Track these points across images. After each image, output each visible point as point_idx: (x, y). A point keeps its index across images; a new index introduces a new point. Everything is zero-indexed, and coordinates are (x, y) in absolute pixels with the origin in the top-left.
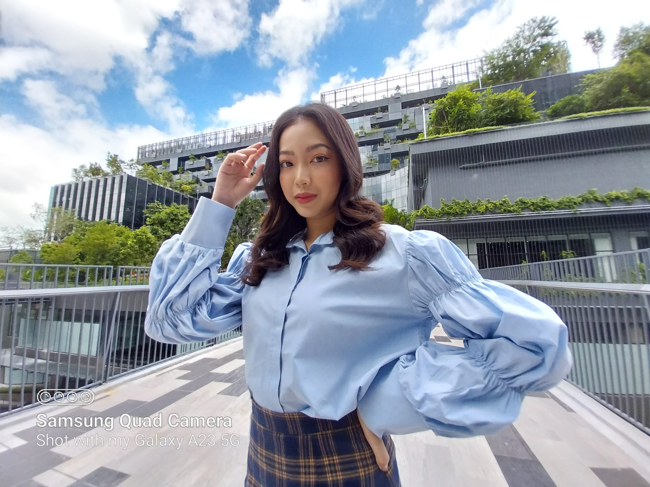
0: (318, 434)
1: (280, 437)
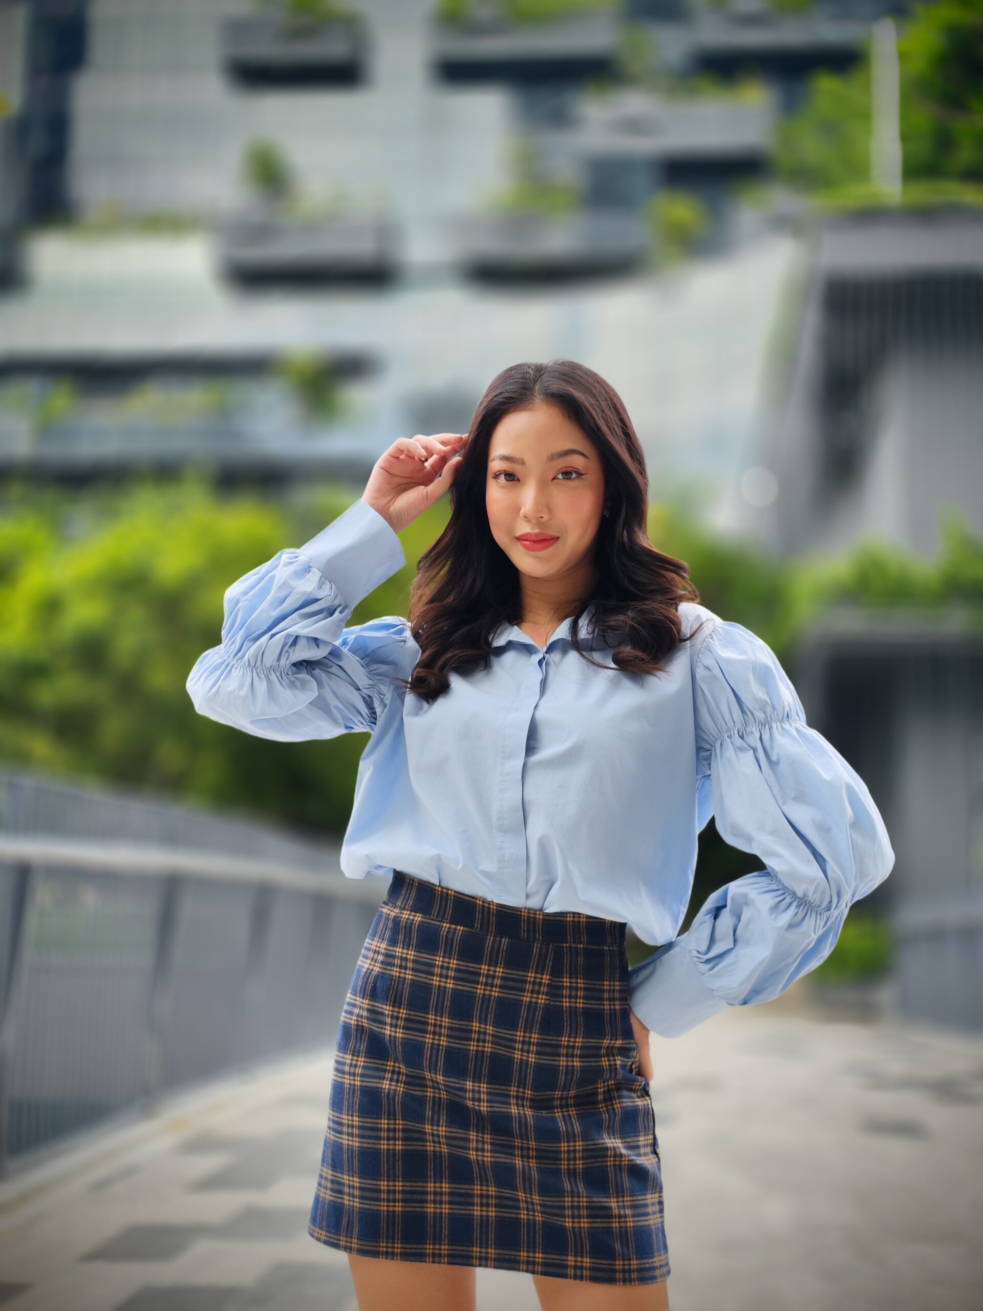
1: (500, 941)
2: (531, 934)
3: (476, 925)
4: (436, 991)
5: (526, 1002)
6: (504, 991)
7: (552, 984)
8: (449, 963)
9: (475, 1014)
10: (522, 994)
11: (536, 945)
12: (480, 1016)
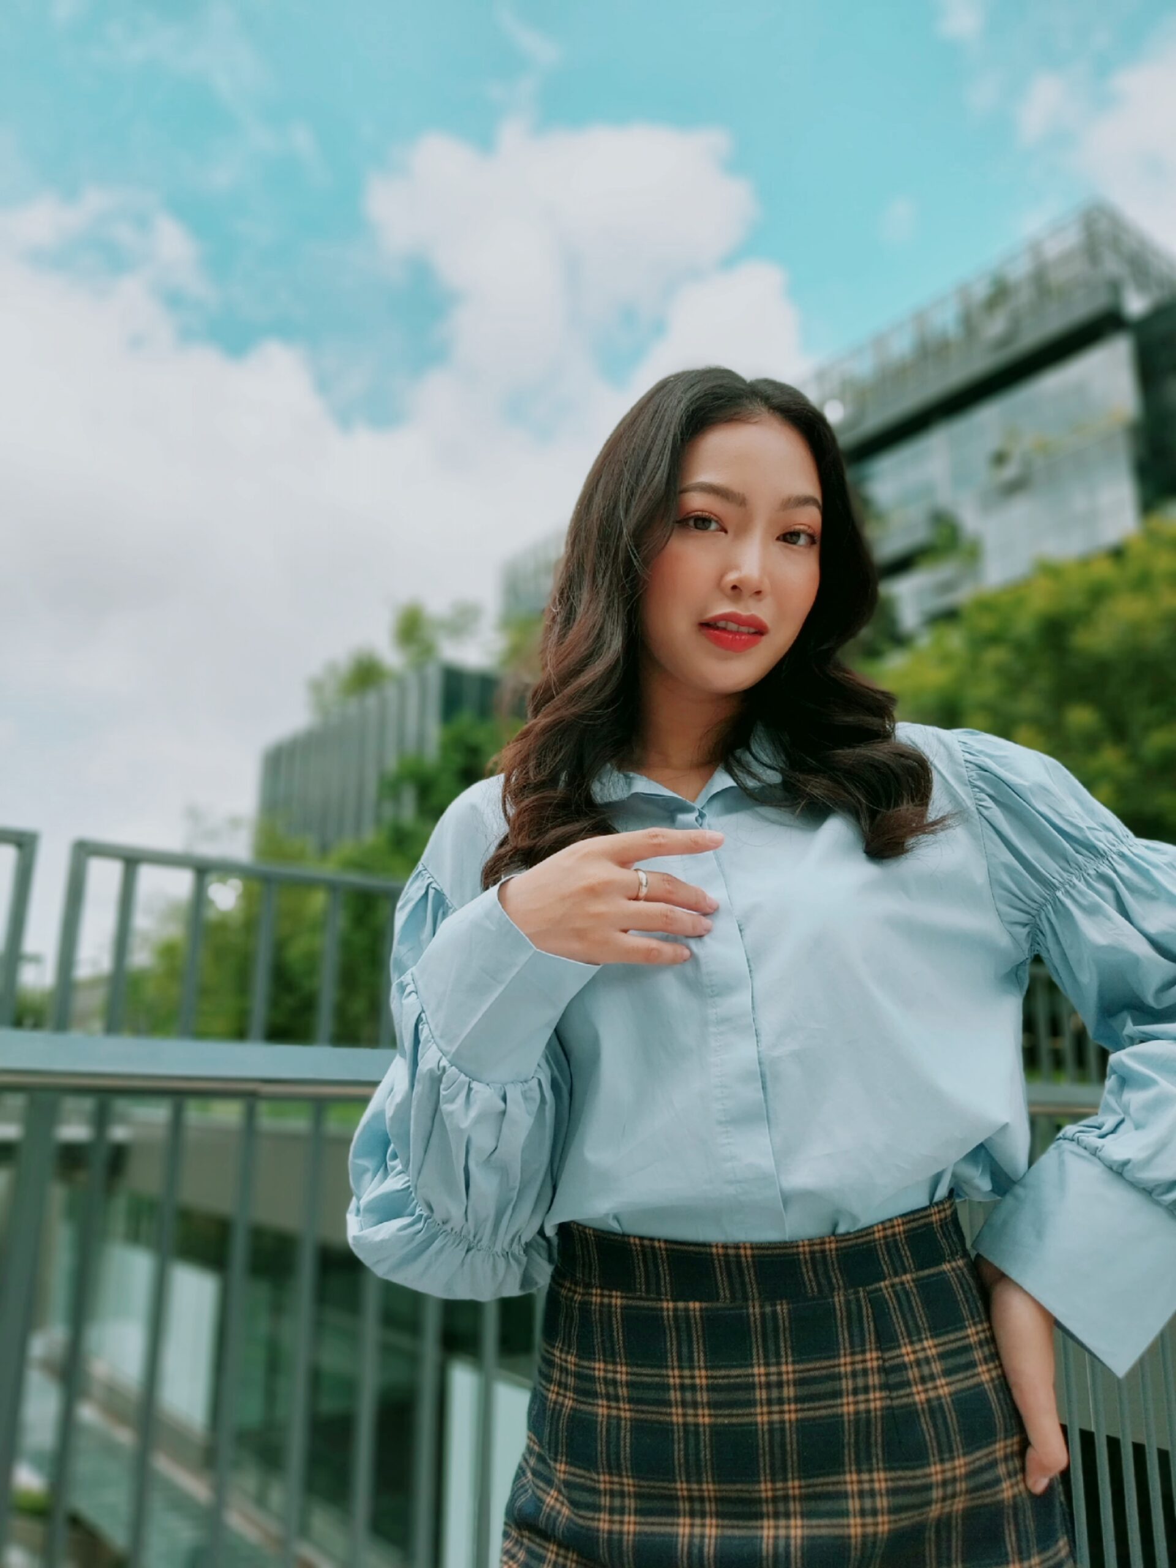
0: (882, 1284)
1: (774, 1313)
2: (824, 1282)
3: (722, 1294)
4: (682, 1434)
5: (849, 1414)
6: (806, 1406)
7: (883, 1365)
8: (693, 1377)
9: (762, 1465)
10: (839, 1401)
11: (836, 1299)
12: (772, 1467)
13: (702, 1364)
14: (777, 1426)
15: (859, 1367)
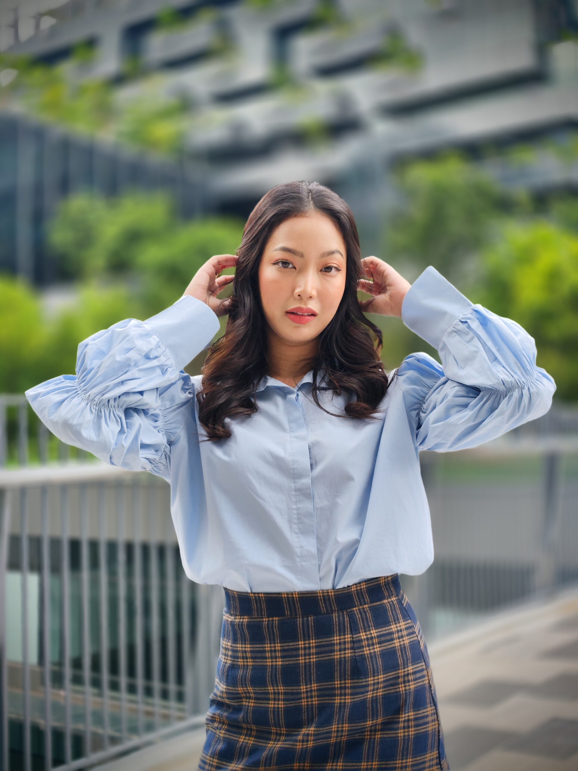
1: (308, 620)
2: (329, 608)
3: (286, 613)
4: (270, 670)
5: (337, 659)
6: (319, 656)
7: (353, 640)
8: (275, 647)
9: (301, 679)
10: (333, 654)
11: (334, 615)
12: (306, 680)
13: (278, 641)
14: (307, 664)
15: (342, 641)
